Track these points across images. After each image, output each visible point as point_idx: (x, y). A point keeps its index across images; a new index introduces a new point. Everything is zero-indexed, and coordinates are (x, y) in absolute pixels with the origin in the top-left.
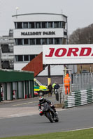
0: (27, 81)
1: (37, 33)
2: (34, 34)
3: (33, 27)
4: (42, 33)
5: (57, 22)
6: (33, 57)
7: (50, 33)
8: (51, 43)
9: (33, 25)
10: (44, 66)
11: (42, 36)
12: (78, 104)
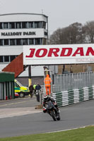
0: (7, 83)
1: (17, 34)
2: (14, 34)
3: (13, 27)
4: (22, 33)
5: (37, 22)
6: (13, 57)
7: (31, 33)
8: (32, 43)
9: (13, 25)
10: (25, 67)
11: (22, 36)
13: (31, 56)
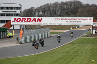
4: (11, 11)
5: (17, 7)
6: (7, 21)
7: (14, 12)
10: (12, 25)
12: (26, 42)
13: (14, 21)
